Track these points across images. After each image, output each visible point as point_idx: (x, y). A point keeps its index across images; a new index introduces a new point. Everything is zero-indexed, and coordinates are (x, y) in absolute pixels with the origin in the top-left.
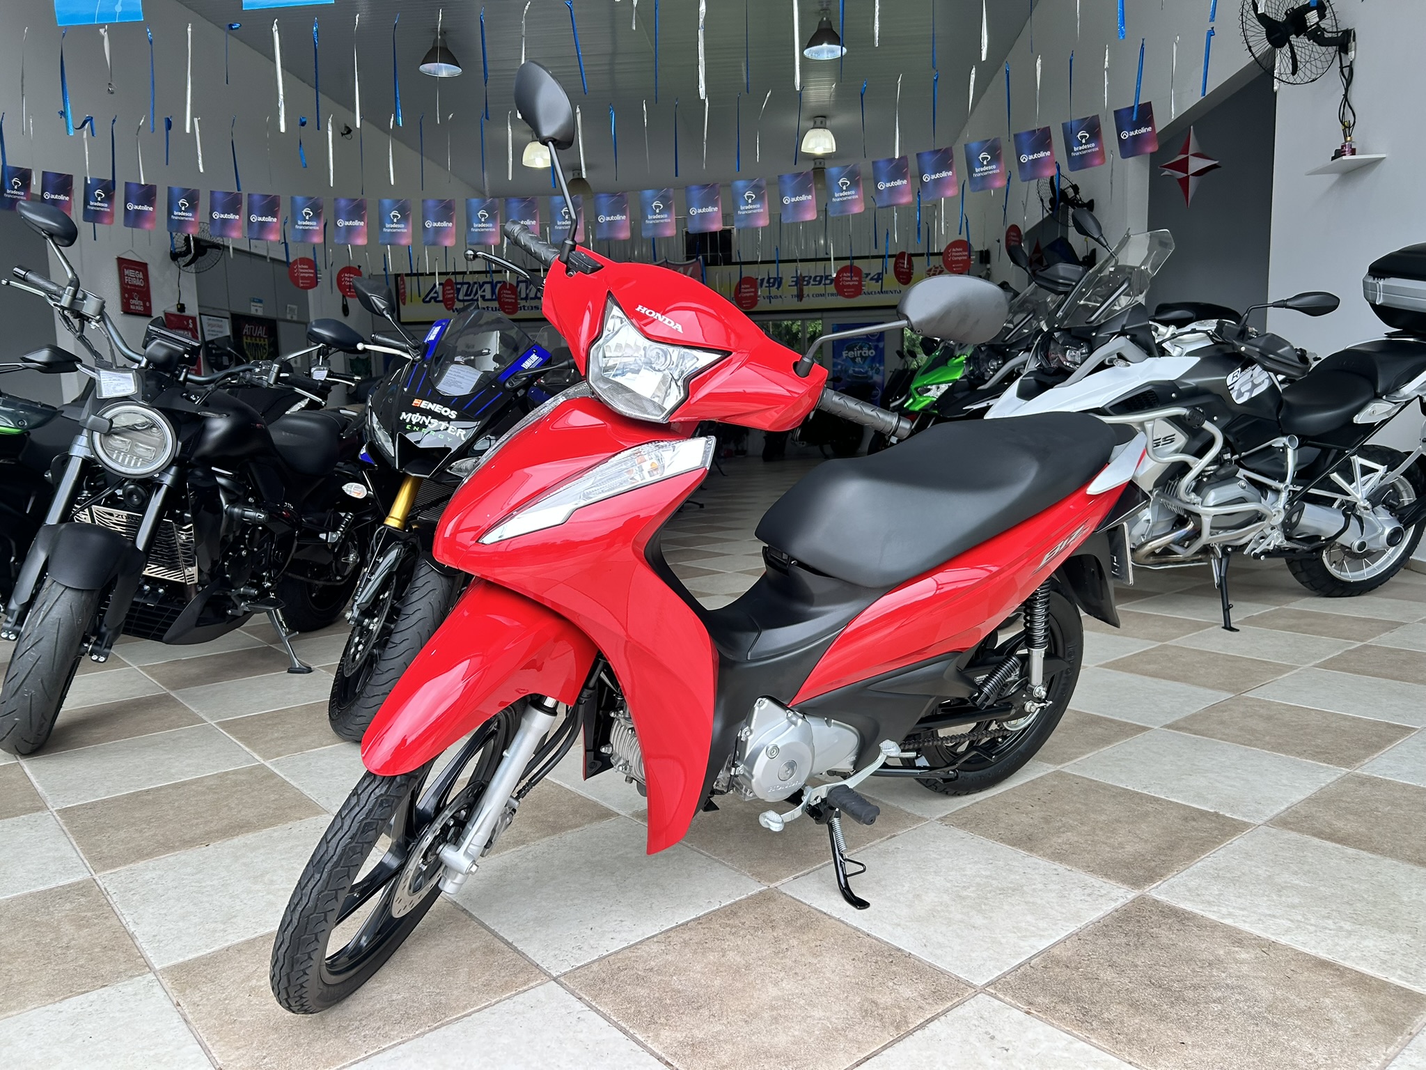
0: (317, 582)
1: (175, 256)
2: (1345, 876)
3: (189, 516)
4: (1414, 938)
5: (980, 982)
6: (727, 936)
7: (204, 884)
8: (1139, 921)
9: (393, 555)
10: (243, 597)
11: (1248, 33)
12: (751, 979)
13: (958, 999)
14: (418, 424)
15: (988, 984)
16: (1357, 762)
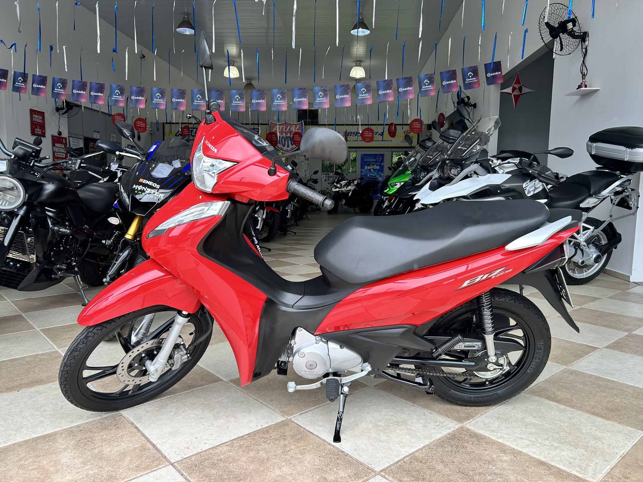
0: (101, 263)
1: (58, 109)
2: (558, 419)
3: (31, 230)
4: (586, 451)
5: (378, 469)
6: (262, 443)
7: (12, 411)
8: (459, 440)
9: (126, 253)
10: (60, 270)
11: (542, 32)
12: (268, 465)
13: (366, 478)
14: (141, 190)
15: (382, 471)
16: (570, 363)
